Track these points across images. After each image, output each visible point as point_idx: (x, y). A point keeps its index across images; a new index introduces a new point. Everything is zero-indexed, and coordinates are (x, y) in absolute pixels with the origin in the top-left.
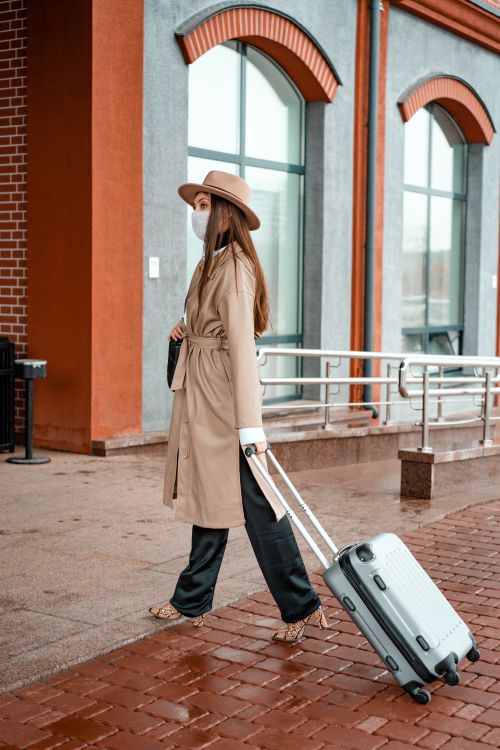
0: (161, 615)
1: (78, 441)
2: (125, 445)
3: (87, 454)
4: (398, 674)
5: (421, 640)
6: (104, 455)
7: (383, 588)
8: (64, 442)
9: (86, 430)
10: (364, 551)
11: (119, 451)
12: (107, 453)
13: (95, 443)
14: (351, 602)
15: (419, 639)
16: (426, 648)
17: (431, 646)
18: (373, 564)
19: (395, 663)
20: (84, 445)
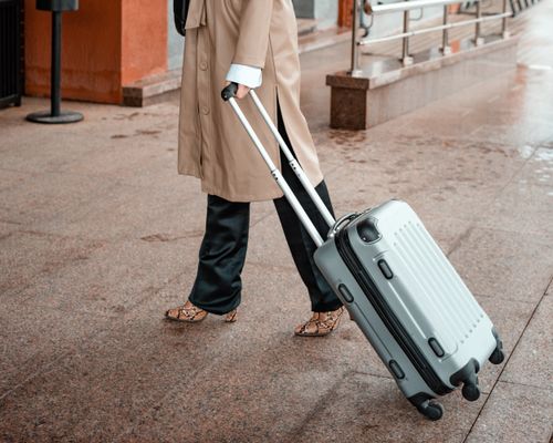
0: (182, 318)
1: (102, 87)
2: (161, 91)
3: (116, 103)
4: (404, 383)
5: (433, 343)
6: (140, 106)
7: (389, 276)
8: (82, 89)
9: (114, 73)
10: (367, 228)
11: (156, 98)
12: (144, 103)
13: (127, 90)
14: (348, 291)
15: (431, 341)
16: (439, 353)
17: (446, 351)
18: (379, 245)
19: (400, 369)
20: (111, 92)
